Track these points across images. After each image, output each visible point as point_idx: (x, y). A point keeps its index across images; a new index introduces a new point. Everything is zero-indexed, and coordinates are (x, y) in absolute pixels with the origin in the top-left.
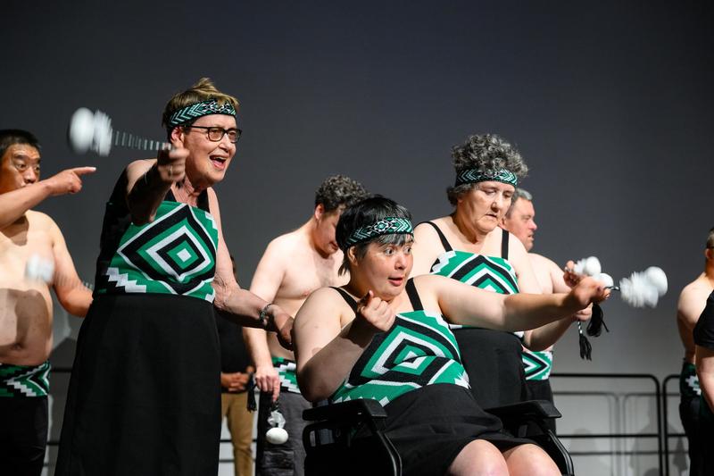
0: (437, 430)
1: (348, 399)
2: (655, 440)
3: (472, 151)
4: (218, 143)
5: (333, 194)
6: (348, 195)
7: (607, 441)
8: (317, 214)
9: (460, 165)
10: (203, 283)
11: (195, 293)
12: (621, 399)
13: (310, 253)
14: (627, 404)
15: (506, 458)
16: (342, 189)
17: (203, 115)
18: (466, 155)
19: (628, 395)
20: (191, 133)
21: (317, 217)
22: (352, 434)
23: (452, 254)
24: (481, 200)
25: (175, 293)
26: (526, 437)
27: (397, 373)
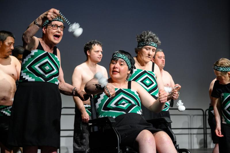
0: (131, 127)
1: (103, 116)
2: (203, 130)
3: (142, 36)
4: (56, 30)
7: (187, 130)
9: (138, 40)
10: (54, 78)
11: (51, 81)
12: (192, 116)
14: (194, 118)
15: (154, 136)
18: (141, 37)
19: (194, 115)
23: (136, 70)
24: (145, 52)
25: (44, 81)
27: (119, 108)
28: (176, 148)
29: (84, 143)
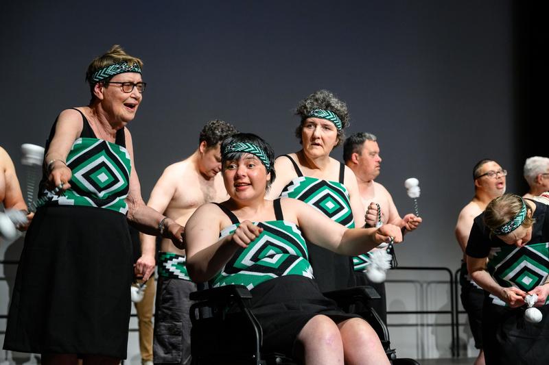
0: (289, 308)
1: (224, 284)
2: (449, 316)
4: (129, 94)
5: (214, 134)
6: (225, 134)
7: (414, 315)
8: (202, 148)
10: (118, 199)
11: (112, 206)
13: (195, 176)
14: (429, 289)
15: (340, 328)
16: (220, 130)
17: (118, 74)
19: (429, 283)
20: (110, 87)
21: (202, 151)
22: (227, 311)
23: (302, 179)
25: (95, 206)
26: (355, 313)
27: (260, 266)
28: (389, 356)
29: (179, 344)
